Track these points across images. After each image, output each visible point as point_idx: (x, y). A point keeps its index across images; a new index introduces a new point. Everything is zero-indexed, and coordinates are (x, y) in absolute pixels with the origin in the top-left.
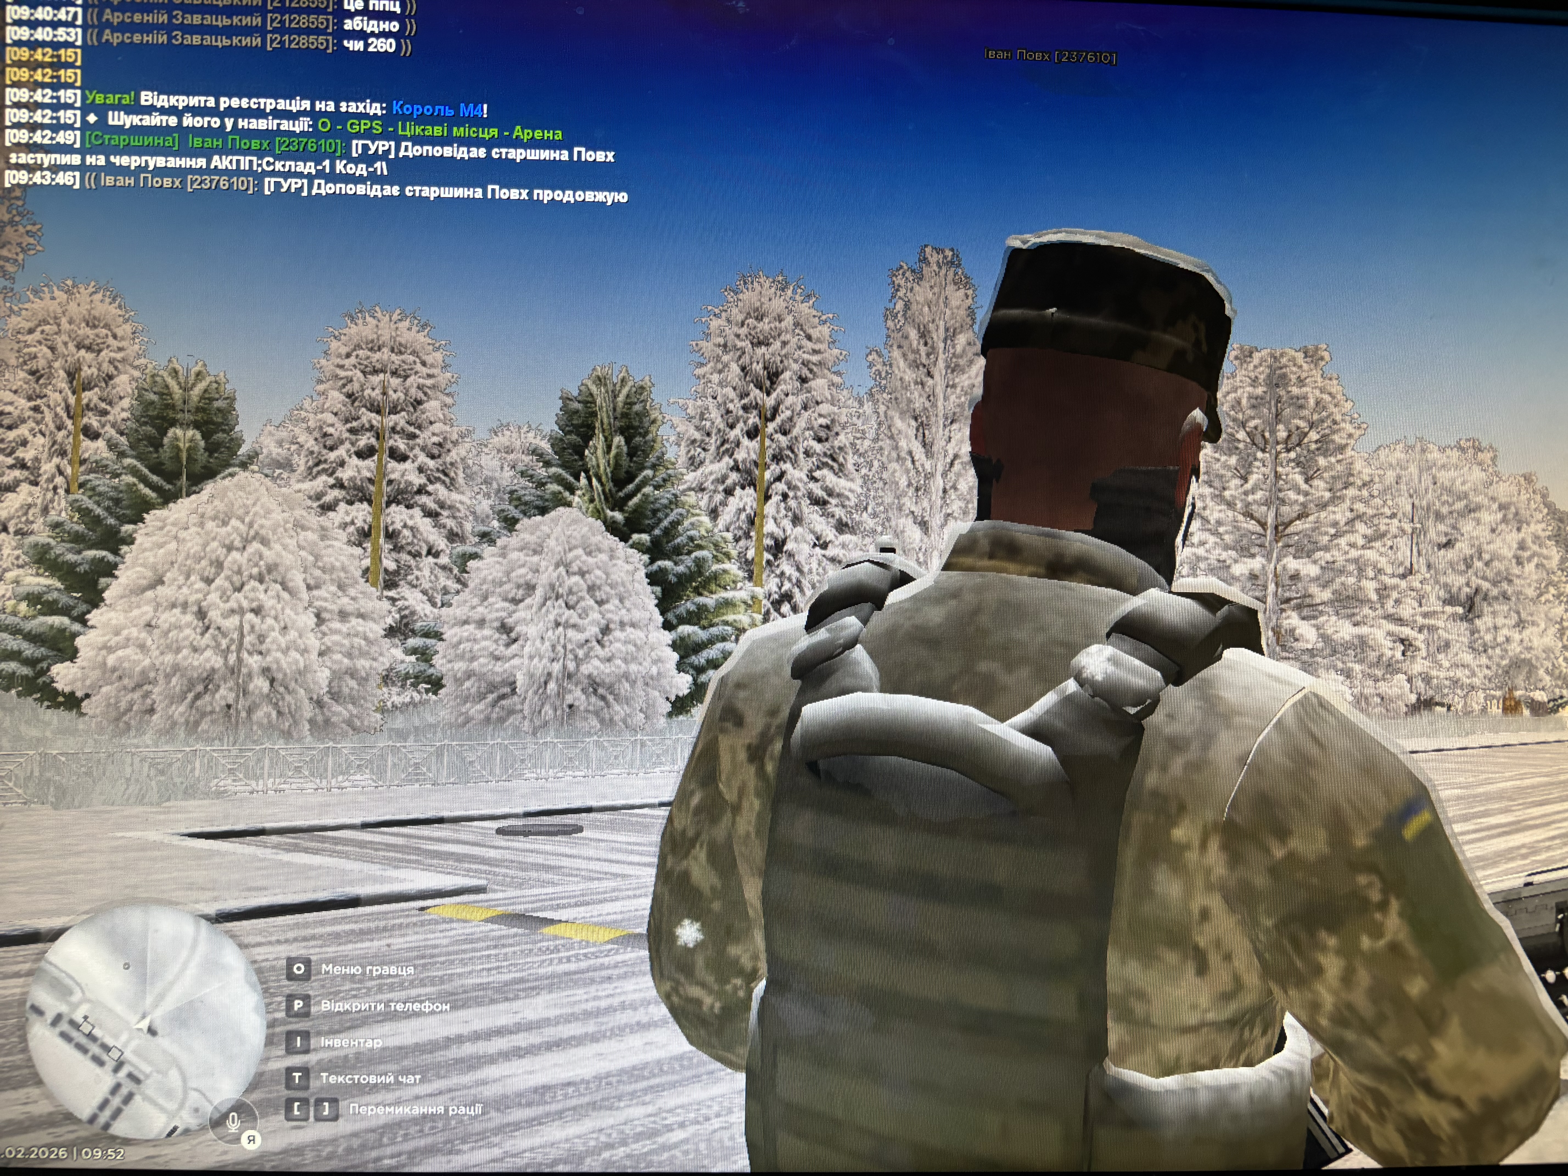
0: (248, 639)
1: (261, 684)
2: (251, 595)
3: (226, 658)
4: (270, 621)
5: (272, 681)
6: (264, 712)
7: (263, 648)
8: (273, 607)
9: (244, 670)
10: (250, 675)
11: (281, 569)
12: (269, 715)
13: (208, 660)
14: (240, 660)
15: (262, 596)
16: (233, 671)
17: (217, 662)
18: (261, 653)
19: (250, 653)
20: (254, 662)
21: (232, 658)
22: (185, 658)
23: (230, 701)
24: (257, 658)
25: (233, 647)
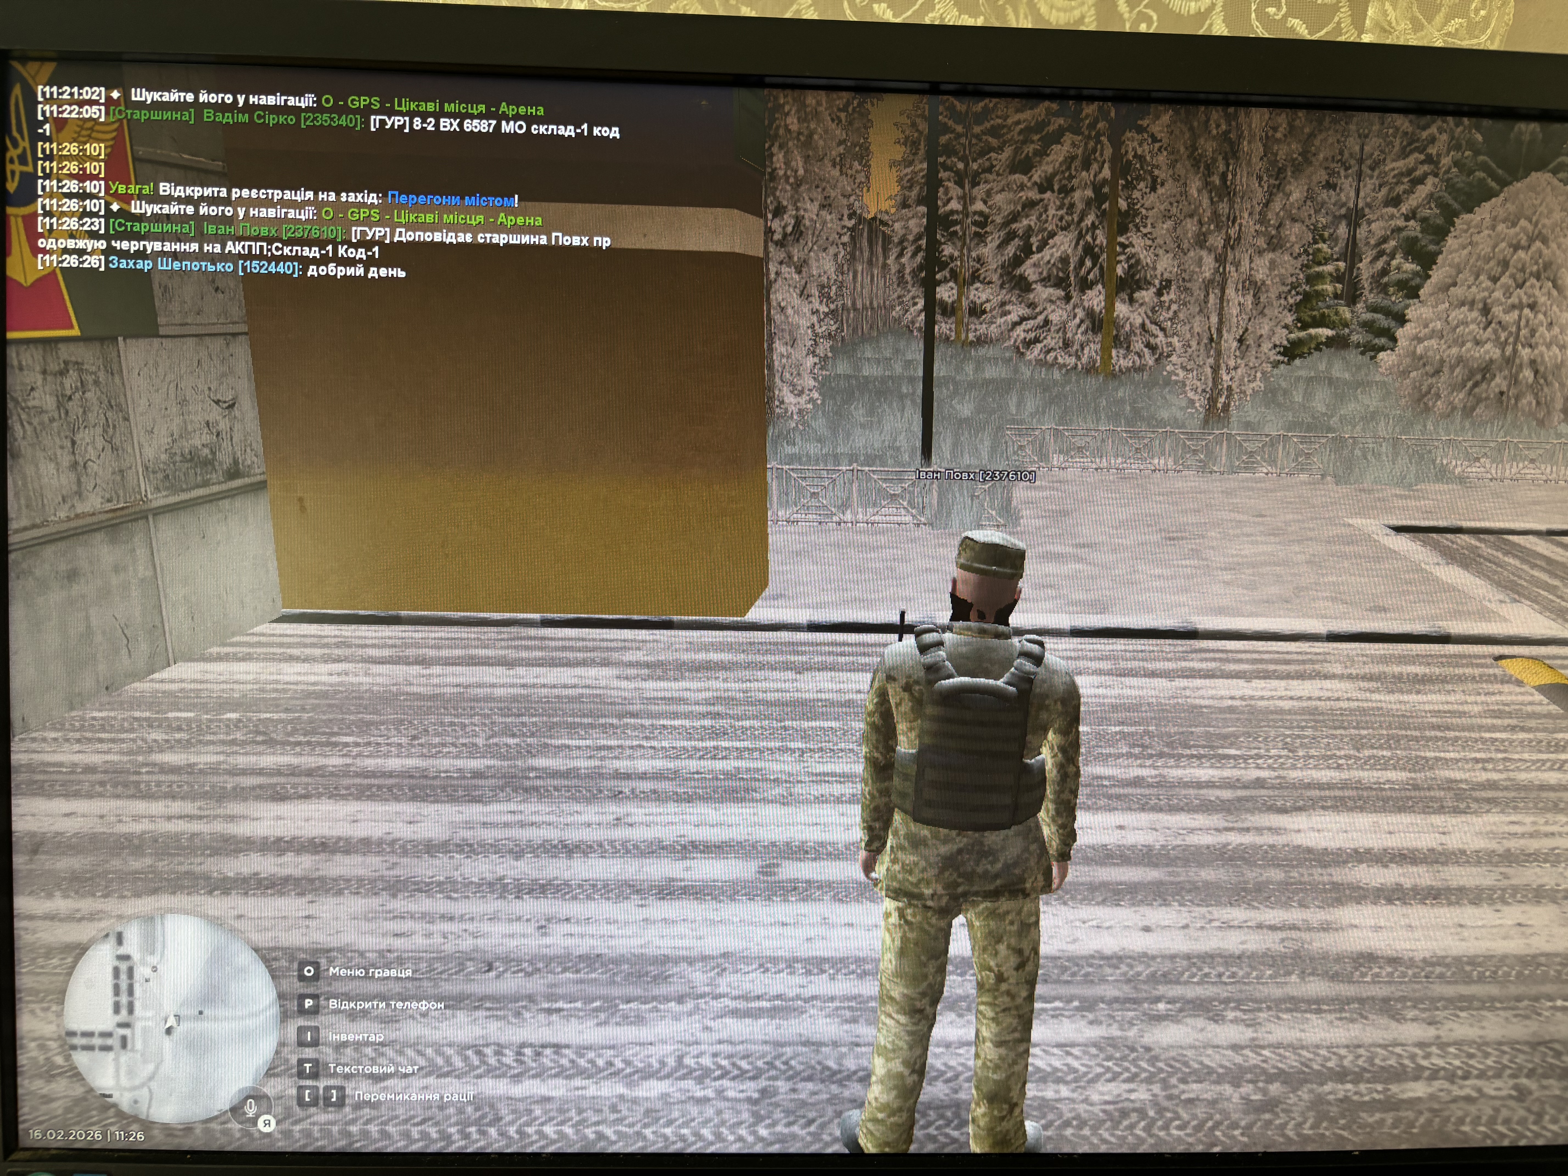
0: (1523, 332)
1: (1527, 374)
2: (1530, 291)
3: (1503, 351)
4: (1541, 316)
5: (1536, 372)
6: (1528, 400)
7: (1533, 341)
8: (1545, 304)
9: (1517, 361)
10: (1521, 366)
11: (1554, 267)
12: (1530, 403)
13: (1487, 352)
14: (1515, 351)
15: (1537, 292)
16: (1509, 361)
17: (1496, 353)
18: (1531, 346)
19: (1523, 346)
20: (1525, 353)
21: (1509, 350)
22: (1469, 350)
23: (1505, 389)
24: (1528, 350)
25: (1511, 340)
